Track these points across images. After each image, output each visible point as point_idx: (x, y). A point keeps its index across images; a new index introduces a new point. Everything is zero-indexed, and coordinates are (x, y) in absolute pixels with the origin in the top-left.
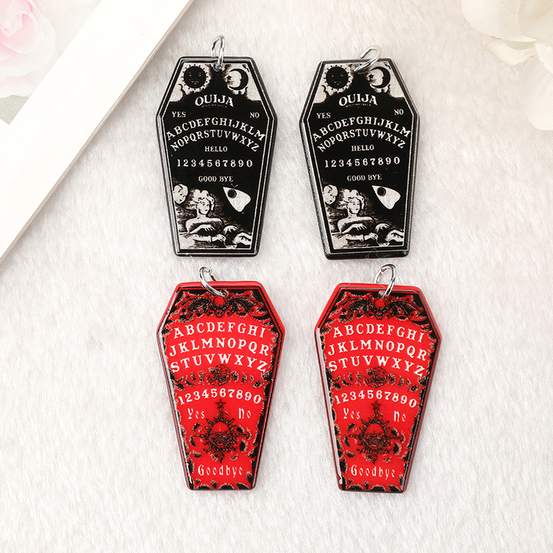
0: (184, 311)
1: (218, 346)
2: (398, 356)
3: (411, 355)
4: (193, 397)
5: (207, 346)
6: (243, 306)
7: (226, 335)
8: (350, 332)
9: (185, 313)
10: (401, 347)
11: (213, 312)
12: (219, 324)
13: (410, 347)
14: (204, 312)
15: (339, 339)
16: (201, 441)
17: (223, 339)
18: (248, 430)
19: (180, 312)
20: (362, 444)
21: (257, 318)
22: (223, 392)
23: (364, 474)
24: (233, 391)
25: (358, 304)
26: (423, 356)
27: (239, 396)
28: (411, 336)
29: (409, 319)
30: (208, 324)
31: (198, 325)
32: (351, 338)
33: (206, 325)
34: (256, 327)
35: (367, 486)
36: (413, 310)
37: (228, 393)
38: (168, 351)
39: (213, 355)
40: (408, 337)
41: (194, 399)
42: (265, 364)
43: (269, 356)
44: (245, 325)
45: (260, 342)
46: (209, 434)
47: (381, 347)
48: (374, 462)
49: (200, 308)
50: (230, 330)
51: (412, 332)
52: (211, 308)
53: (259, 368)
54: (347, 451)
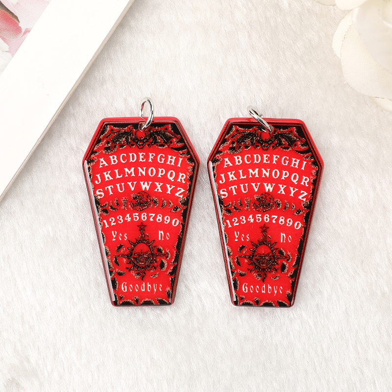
0: (233, 143)
1: (263, 176)
2: (159, 180)
3: (171, 179)
4: (239, 221)
5: (253, 176)
6: (286, 140)
7: (271, 167)
8: (114, 161)
9: (234, 145)
10: (162, 172)
11: (259, 145)
12: (265, 156)
13: (170, 172)
14: (252, 145)
15: (105, 169)
16: (246, 261)
17: (268, 170)
18: (289, 253)
19: (230, 144)
20: (130, 263)
21: (299, 152)
22: (266, 218)
23: (134, 290)
24: (276, 217)
25: (120, 136)
26: (183, 179)
27: (282, 222)
28: (171, 162)
29: (169, 146)
30: (255, 156)
31: (246, 156)
32: (115, 167)
33: (252, 157)
34: (298, 161)
35: (137, 301)
36: (171, 138)
37: (271, 219)
38: (218, 179)
39: (259, 184)
40: (168, 163)
41: (240, 223)
42: (306, 194)
43: (309, 187)
44: (288, 158)
45: (301, 174)
46: (253, 256)
47: (144, 173)
48: (142, 278)
49: (248, 141)
50: (274, 162)
51: (171, 158)
52: (258, 141)
53: (300, 197)
54: (117, 270)
